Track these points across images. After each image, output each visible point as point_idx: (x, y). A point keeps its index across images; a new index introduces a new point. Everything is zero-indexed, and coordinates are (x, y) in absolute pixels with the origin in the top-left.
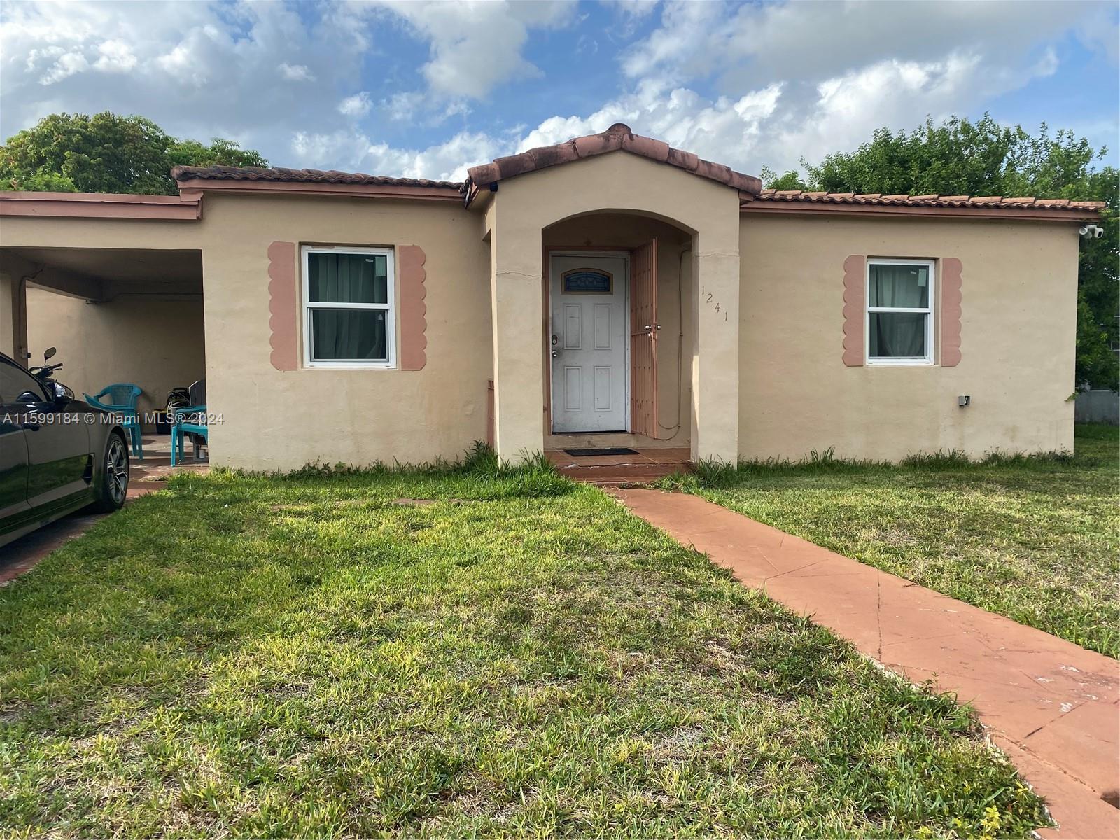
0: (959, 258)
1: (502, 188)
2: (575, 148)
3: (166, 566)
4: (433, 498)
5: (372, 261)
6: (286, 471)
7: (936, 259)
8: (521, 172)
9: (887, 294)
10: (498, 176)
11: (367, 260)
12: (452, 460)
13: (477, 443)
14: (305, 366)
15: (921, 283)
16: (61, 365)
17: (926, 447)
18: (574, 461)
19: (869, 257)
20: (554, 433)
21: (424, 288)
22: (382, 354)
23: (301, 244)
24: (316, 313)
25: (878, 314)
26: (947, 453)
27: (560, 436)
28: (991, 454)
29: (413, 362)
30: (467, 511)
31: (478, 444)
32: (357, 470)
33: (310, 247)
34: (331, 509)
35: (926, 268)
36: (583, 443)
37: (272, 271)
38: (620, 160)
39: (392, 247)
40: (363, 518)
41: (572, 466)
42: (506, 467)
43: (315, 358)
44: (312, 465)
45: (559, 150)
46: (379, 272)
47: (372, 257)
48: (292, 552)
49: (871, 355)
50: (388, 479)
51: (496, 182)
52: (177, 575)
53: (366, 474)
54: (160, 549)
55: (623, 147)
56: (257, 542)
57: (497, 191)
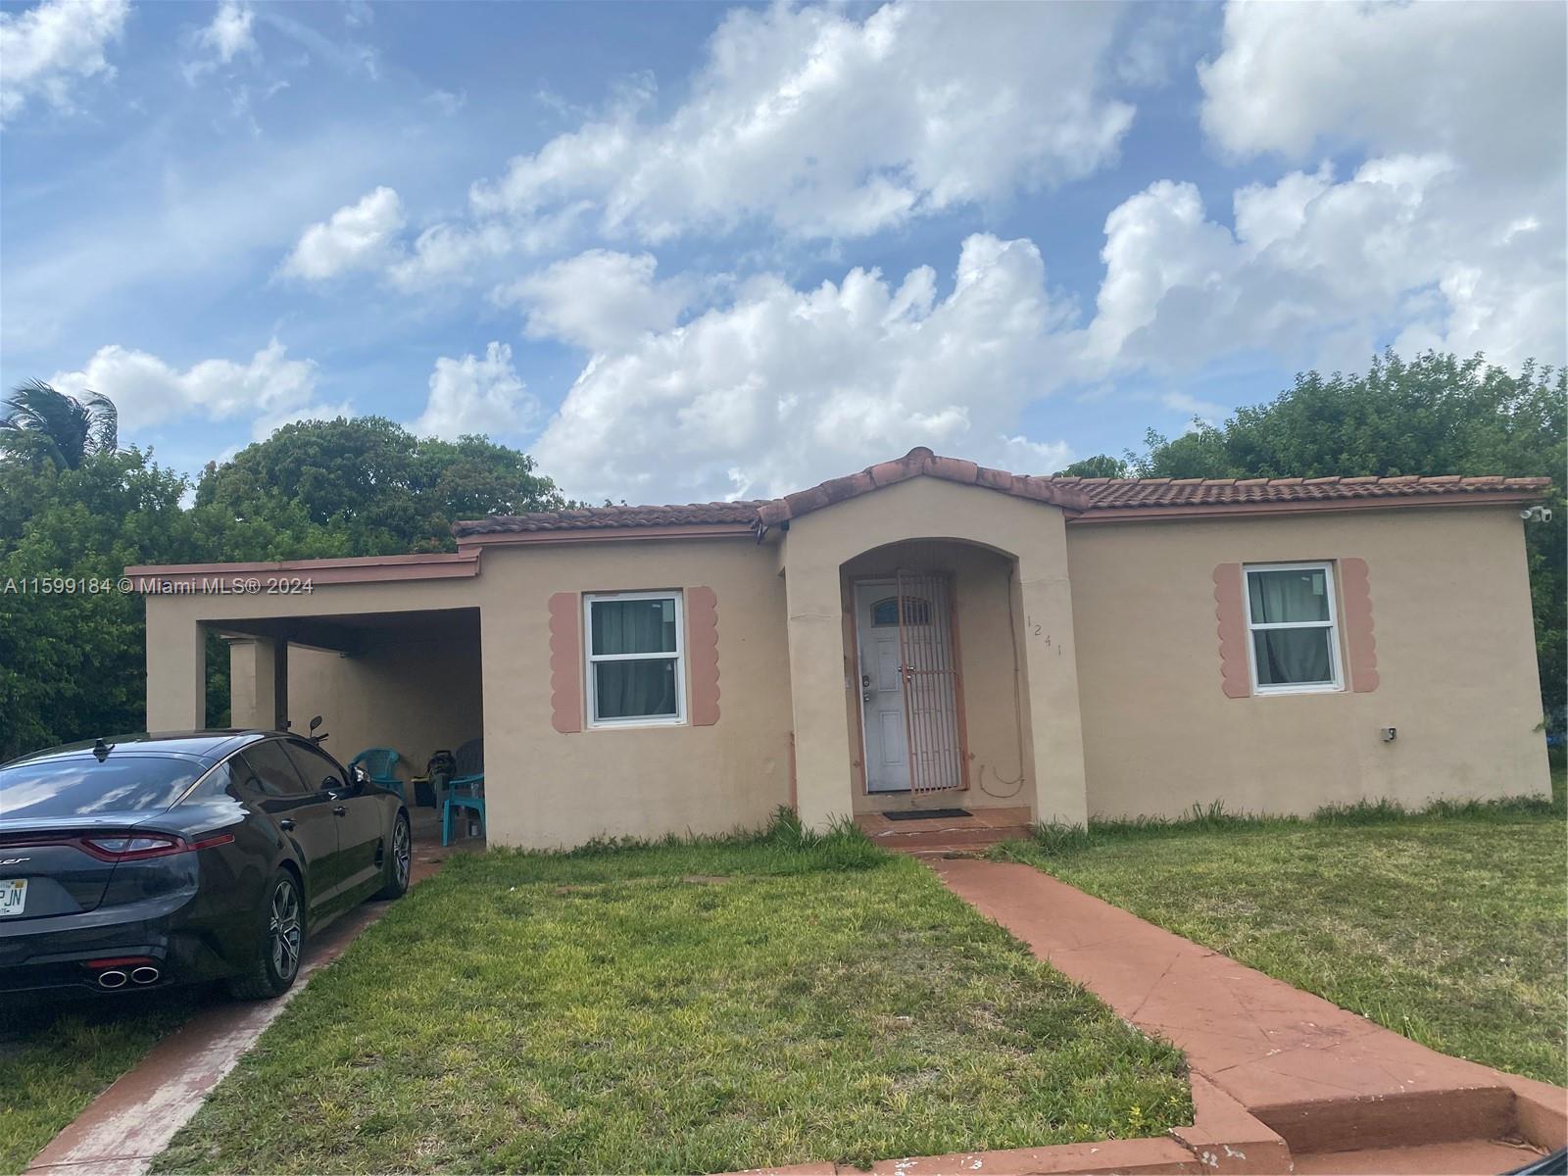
0: (1364, 558)
1: (794, 526)
2: (872, 478)
3: (466, 950)
4: (728, 873)
5: (659, 606)
6: (569, 849)
7: (1333, 561)
8: (815, 507)
9: (1276, 605)
10: (788, 516)
11: (654, 606)
12: (751, 829)
13: (781, 806)
14: (589, 727)
15: (1317, 590)
16: (327, 735)
17: (1344, 797)
18: (892, 826)
19: (1244, 564)
20: (870, 793)
21: (716, 632)
22: (671, 708)
23: (583, 594)
24: (600, 667)
25: (1267, 632)
26: (1373, 802)
27: (877, 796)
28: (1435, 802)
29: (705, 714)
30: (762, 889)
31: (782, 809)
32: (647, 844)
33: (593, 596)
34: (620, 889)
35: (1322, 572)
36: (904, 804)
37: (553, 625)
38: (923, 486)
39: (681, 590)
40: (655, 898)
41: (889, 833)
42: (811, 836)
43: (600, 717)
44: (597, 840)
45: (854, 481)
46: (666, 618)
47: (660, 602)
48: (583, 933)
49: (1261, 681)
50: (681, 852)
51: (787, 521)
52: (480, 956)
53: (656, 848)
54: (456, 933)
55: (925, 471)
56: (549, 926)
57: (788, 529)
